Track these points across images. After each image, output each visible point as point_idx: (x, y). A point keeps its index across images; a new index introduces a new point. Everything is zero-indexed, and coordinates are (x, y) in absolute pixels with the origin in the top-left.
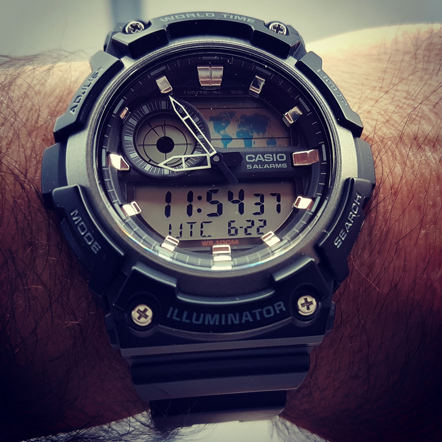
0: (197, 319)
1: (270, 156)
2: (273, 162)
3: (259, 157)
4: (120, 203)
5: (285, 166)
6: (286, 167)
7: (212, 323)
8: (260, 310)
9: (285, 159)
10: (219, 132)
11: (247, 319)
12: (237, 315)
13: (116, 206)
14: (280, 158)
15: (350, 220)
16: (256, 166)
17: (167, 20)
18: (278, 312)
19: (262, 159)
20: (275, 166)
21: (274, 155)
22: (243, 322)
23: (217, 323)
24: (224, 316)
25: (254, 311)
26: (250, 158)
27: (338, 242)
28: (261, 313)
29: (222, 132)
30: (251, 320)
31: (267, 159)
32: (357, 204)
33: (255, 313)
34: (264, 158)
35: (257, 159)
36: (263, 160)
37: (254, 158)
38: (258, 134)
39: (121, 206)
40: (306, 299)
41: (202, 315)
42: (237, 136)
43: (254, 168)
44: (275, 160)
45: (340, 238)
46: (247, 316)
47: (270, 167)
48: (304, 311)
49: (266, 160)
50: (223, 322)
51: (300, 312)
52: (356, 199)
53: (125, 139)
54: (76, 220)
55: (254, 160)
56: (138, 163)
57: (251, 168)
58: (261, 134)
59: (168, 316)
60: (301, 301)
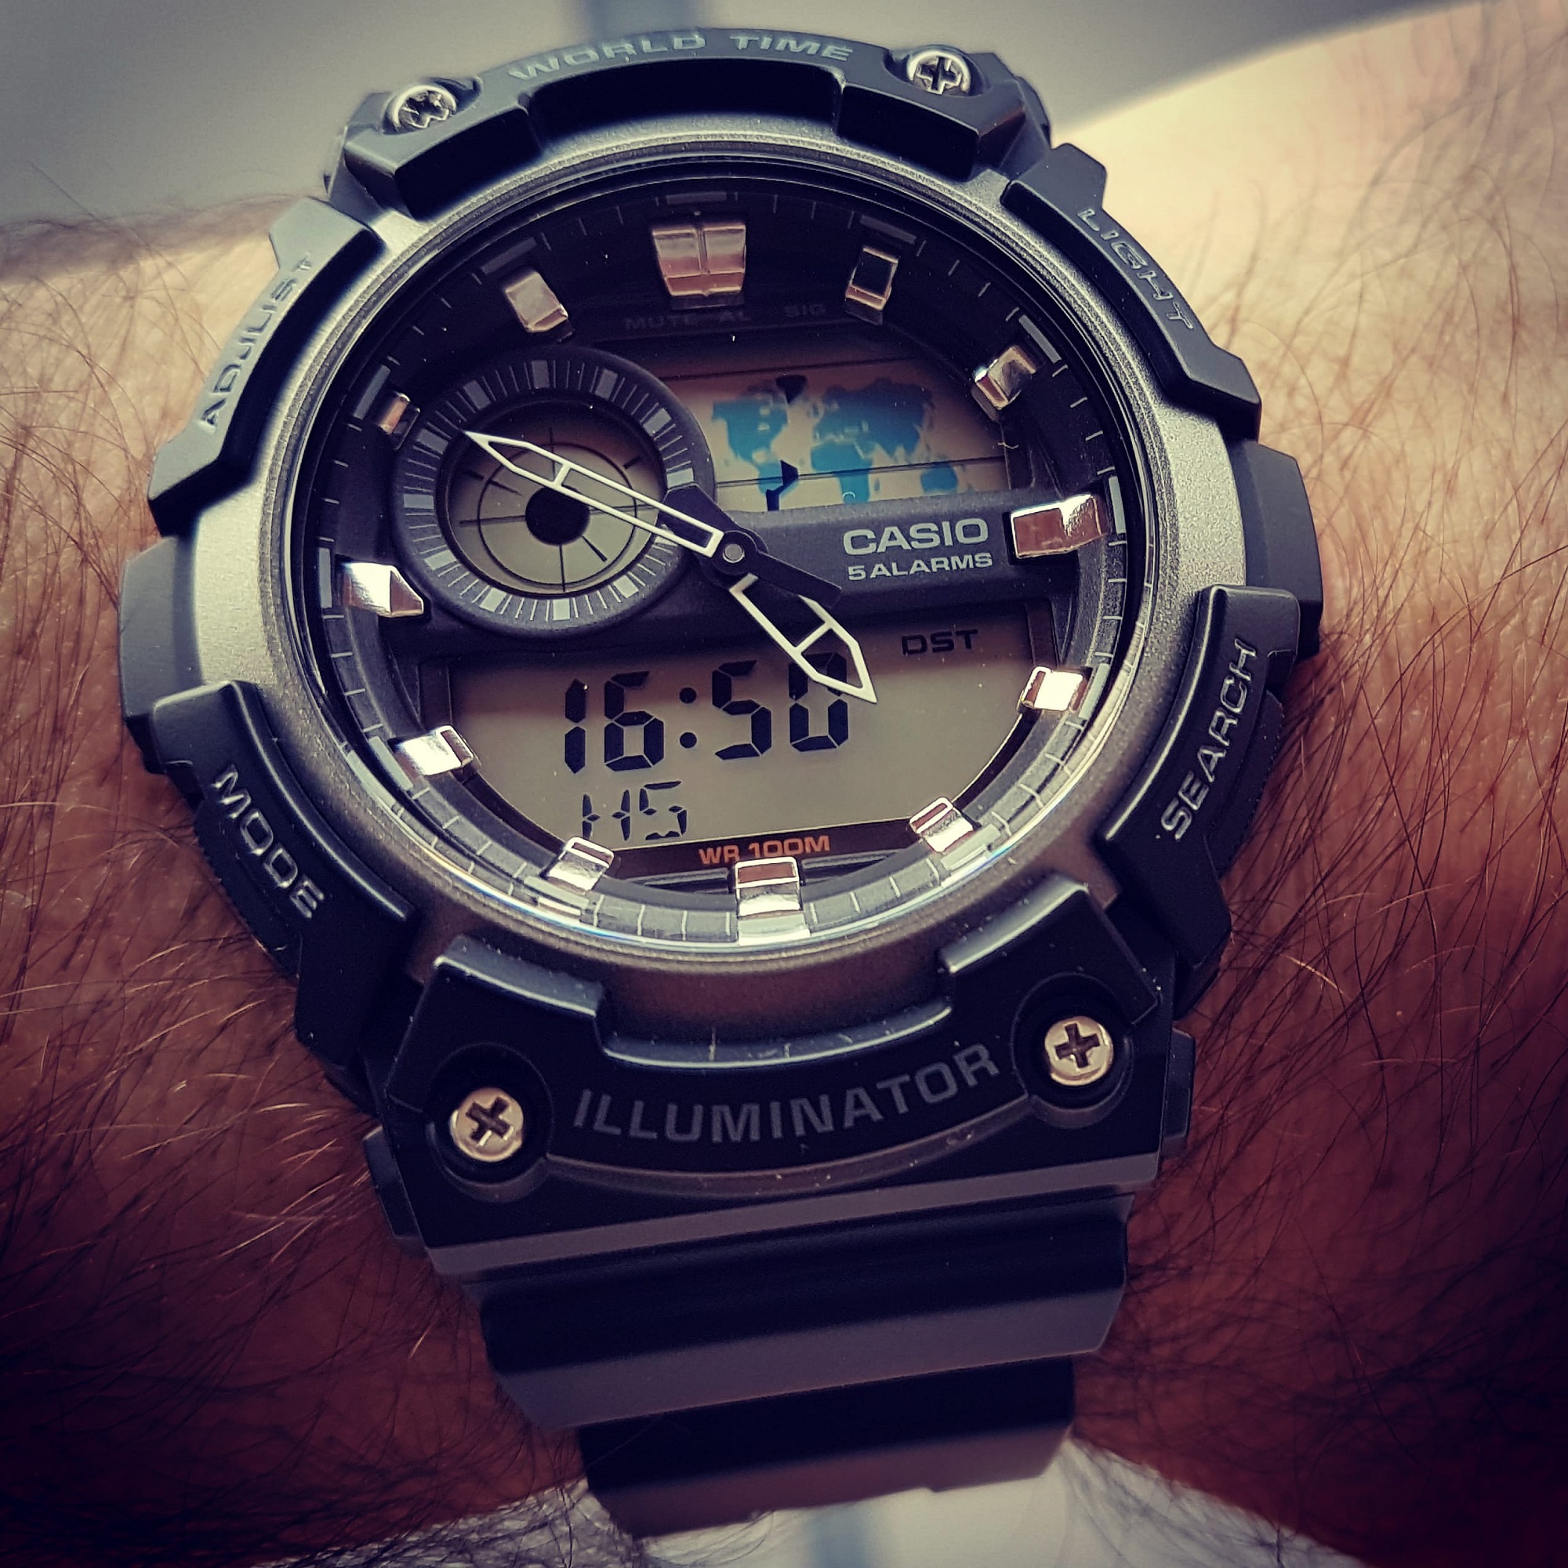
0: (683, 1126)
1: (929, 531)
2: (941, 551)
3: (892, 537)
4: (391, 736)
5: (984, 560)
6: (990, 563)
7: (736, 1136)
8: (907, 1078)
9: (984, 536)
10: (747, 457)
11: (858, 1113)
12: (824, 1100)
13: (378, 745)
14: (965, 536)
15: (1219, 738)
16: (881, 569)
17: (533, 73)
18: (972, 1081)
19: (901, 541)
20: (950, 565)
21: (946, 525)
22: (848, 1123)
23: (755, 1136)
24: (775, 1107)
25: (880, 1086)
26: (857, 542)
27: (1175, 821)
28: (909, 1090)
29: (759, 456)
30: (877, 1116)
31: (920, 541)
32: (1237, 679)
33: (888, 1091)
34: (909, 539)
35: (885, 543)
36: (906, 546)
37: (872, 541)
38: (890, 452)
39: (393, 745)
40: (1073, 1031)
41: (698, 1110)
42: (814, 465)
43: (873, 576)
44: (949, 542)
45: (1182, 804)
46: (858, 1104)
47: (930, 568)
48: (1066, 1071)
49: (915, 544)
50: (777, 1133)
51: (1054, 1077)
52: (1236, 663)
53: (406, 505)
54: (233, 807)
55: (872, 548)
56: (457, 587)
57: (864, 576)
58: (900, 451)
59: (579, 1122)
60: (1057, 1036)
